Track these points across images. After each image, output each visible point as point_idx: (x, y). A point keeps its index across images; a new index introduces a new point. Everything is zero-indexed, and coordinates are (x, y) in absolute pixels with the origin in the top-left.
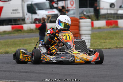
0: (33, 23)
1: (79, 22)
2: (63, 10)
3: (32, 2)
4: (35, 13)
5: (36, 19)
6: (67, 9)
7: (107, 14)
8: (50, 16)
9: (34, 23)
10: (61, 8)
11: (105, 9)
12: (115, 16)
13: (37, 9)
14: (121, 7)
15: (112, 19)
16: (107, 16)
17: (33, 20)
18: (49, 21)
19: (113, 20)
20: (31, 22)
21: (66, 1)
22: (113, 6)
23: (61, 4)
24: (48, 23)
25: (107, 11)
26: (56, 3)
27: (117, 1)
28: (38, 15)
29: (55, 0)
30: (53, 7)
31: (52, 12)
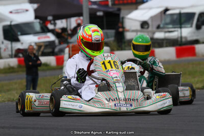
0: (13, 56)
2: (63, 34)
4: (18, 40)
5: (19, 51)
8: (42, 44)
9: (16, 56)
10: (60, 31)
11: (133, 31)
13: (19, 33)
14: (158, 27)
17: (14, 52)
18: (40, 53)
20: (10, 55)
21: (69, 20)
22: (146, 27)
23: (61, 24)
26: (52, 22)
27: (152, 18)
28: (22, 43)
29: (50, 18)
30: (46, 30)
31: (45, 38)
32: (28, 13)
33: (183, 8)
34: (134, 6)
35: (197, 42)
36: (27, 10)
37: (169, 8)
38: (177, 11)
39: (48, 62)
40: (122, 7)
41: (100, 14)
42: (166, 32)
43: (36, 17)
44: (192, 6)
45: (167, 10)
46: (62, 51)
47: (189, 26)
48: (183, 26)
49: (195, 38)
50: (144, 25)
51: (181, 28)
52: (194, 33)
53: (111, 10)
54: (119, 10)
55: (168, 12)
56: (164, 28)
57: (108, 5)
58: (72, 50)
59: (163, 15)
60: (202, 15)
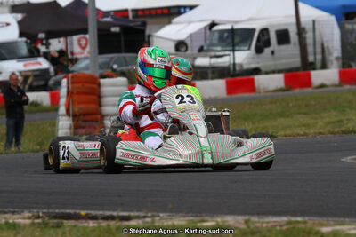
1: (99, 85)
2: (61, 59)
6: (70, 56)
8: (30, 73)
10: (56, 55)
14: (201, 50)
18: (27, 87)
21: (69, 39)
22: (184, 49)
23: (56, 45)
26: (44, 42)
27: (191, 35)
29: (42, 36)
30: (36, 54)
31: (34, 64)
32: (8, 27)
33: (236, 22)
34: (166, 19)
35: (257, 71)
36: (8, 24)
37: (216, 22)
38: (228, 27)
39: (39, 101)
40: (148, 20)
41: (115, 29)
42: (211, 57)
43: (21, 35)
44: (251, 19)
45: (213, 24)
46: (58, 84)
47: (246, 48)
48: (237, 48)
49: (254, 66)
50: (180, 46)
51: (234, 51)
52: (253, 58)
53: (132, 24)
54: (144, 24)
55: (216, 28)
56: (208, 51)
57: (128, 17)
58: (73, 83)
59: (208, 31)
60: (264, 31)
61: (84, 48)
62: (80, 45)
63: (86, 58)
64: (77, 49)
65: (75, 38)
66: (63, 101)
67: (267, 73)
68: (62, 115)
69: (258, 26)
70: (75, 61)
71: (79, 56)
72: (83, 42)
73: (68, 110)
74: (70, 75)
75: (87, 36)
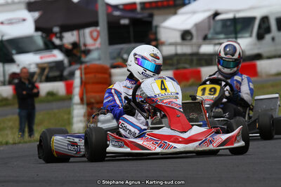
0: (7, 83)
1: (110, 75)
2: (75, 51)
3: (2, 36)
4: (12, 61)
5: (14, 75)
6: (83, 48)
7: (176, 55)
8: (46, 65)
9: (10, 83)
10: (70, 47)
11: (171, 44)
12: (195, 58)
13: (14, 52)
14: (205, 38)
15: (187, 66)
16: (175, 61)
17: (7, 78)
18: (44, 78)
19: (190, 68)
20: (2, 82)
21: (81, 32)
22: (189, 38)
23: (69, 38)
24: (41, 82)
25: (176, 49)
26: (58, 35)
27: (197, 26)
28: (18, 65)
29: (56, 29)
30: (51, 46)
31: (49, 56)
32: (25, 23)
33: (239, 11)
34: (172, 10)
35: (259, 57)
36: (24, 20)
37: (219, 11)
38: (230, 16)
39: (55, 91)
40: (155, 12)
41: (125, 22)
42: (216, 44)
43: (37, 29)
44: (252, 8)
45: (216, 14)
46: (72, 74)
47: (247, 35)
48: (239, 35)
49: (255, 51)
50: (186, 35)
51: (236, 38)
52: (255, 44)
53: (139, 16)
54: (151, 16)
55: (219, 17)
56: (211, 39)
57: (136, 9)
58: (86, 73)
59: (212, 21)
60: (265, 20)
61: (95, 40)
62: (92, 37)
63: (97, 49)
64: (89, 41)
65: (87, 31)
66: (77, 91)
67: (269, 58)
68: (77, 104)
69: (258, 14)
70: (87, 52)
71: (91, 48)
72: (95, 34)
73: (82, 99)
74: (83, 66)
75: (98, 28)
